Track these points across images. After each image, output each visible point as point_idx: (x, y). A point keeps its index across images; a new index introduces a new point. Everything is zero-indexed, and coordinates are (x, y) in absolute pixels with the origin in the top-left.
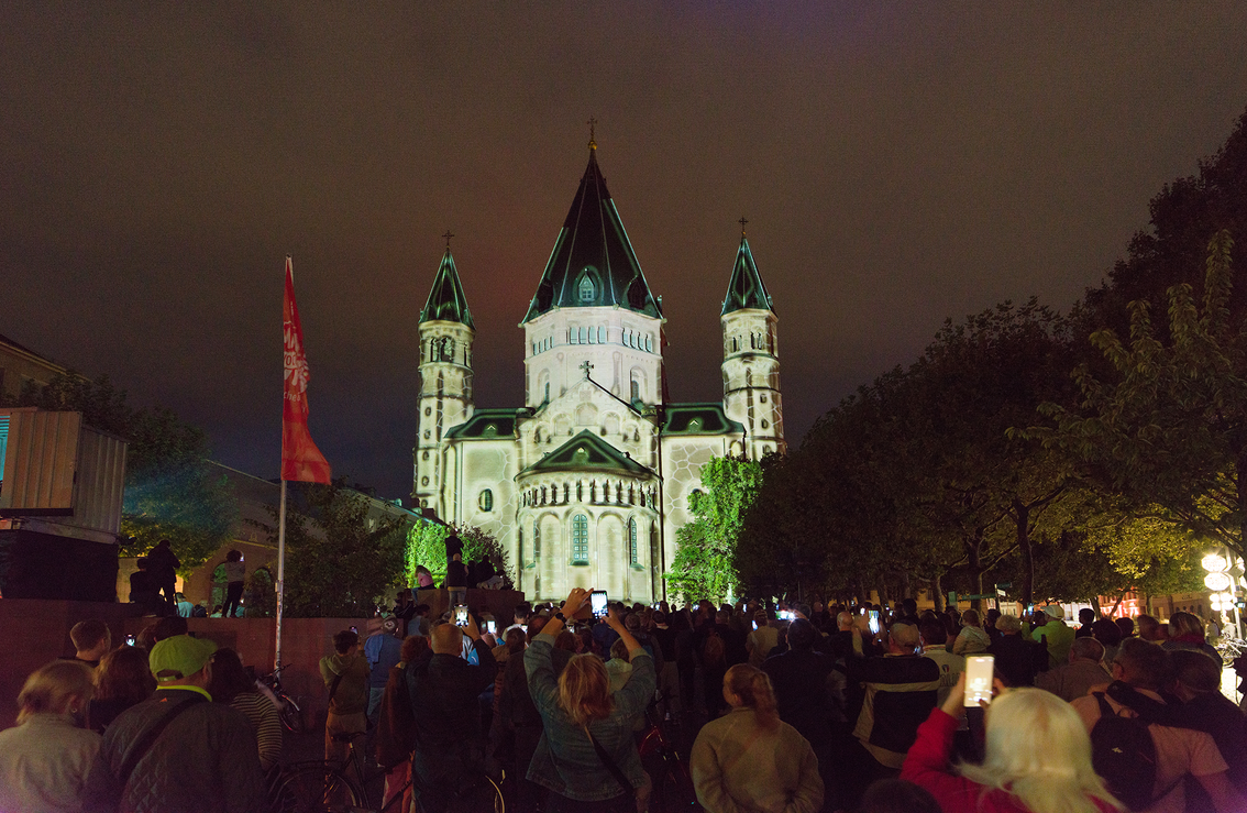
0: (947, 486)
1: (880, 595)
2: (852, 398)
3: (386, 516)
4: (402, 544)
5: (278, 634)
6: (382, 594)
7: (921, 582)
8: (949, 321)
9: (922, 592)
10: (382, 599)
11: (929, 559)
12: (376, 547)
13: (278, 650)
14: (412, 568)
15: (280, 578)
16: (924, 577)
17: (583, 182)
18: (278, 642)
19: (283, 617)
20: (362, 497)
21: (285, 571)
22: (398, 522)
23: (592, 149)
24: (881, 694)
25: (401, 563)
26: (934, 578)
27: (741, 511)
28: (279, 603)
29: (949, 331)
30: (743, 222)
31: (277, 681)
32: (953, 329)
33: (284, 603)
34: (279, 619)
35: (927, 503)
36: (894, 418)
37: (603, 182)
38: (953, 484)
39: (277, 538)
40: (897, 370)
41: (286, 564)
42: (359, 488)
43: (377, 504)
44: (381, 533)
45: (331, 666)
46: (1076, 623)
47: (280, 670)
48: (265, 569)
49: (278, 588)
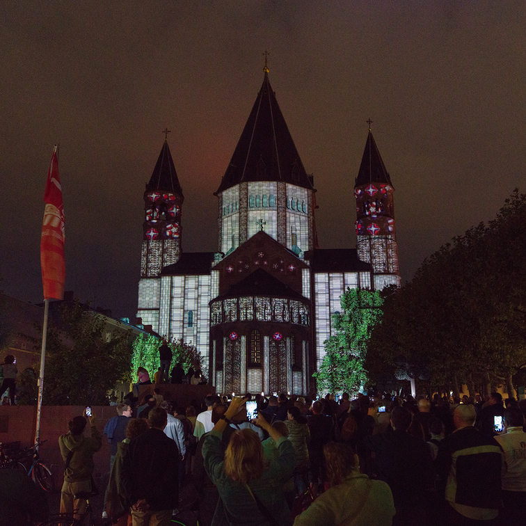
0: (516, 310)
1: (470, 389)
2: (448, 245)
3: (116, 331)
4: (130, 350)
5: (38, 417)
6: (113, 387)
7: (499, 380)
8: (516, 190)
9: (499, 387)
10: (114, 392)
11: (504, 362)
12: (110, 353)
13: (38, 429)
14: (135, 368)
15: (41, 376)
16: (501, 376)
17: (259, 94)
18: (38, 423)
19: (42, 405)
20: (101, 317)
21: (45, 371)
22: (126, 334)
23: (266, 73)
25: (128, 366)
26: (507, 377)
27: (369, 328)
28: (40, 395)
29: (517, 197)
30: (369, 122)
31: (36, 452)
32: (519, 196)
33: (43, 394)
34: (39, 406)
35: (501, 321)
36: (477, 259)
37: (273, 95)
38: (520, 307)
39: (40, 348)
40: (481, 225)
41: (46, 365)
42: (100, 310)
43: (111, 321)
44: (114, 342)
45: (66, 443)
47: (39, 445)
48: (32, 369)
49: (40, 383)
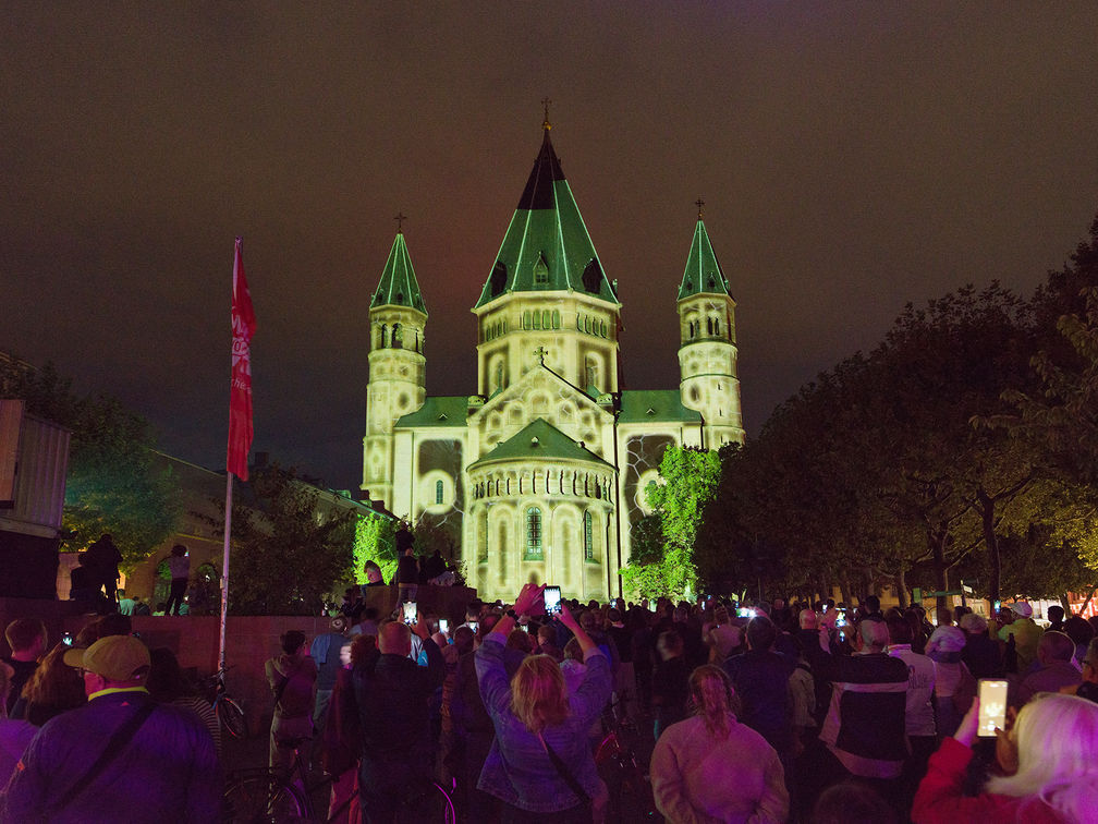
0: (910, 478)
1: (844, 592)
2: (812, 385)
3: (335, 509)
4: (351, 538)
5: (223, 633)
6: (330, 590)
7: (885, 577)
8: (909, 305)
9: (886, 589)
10: (330, 597)
11: (893, 553)
12: (324, 541)
13: (222, 649)
14: (361, 563)
15: (225, 574)
16: (888, 573)
17: (537, 162)
18: (222, 641)
19: (227, 615)
20: (311, 489)
21: (230, 567)
22: (348, 515)
23: (547, 130)
24: (847, 693)
25: (348, 559)
26: (898, 574)
27: (699, 504)
28: (224, 601)
29: (910, 315)
30: (700, 203)
31: (221, 682)
32: (914, 314)
33: (228, 600)
34: (223, 617)
35: (888, 495)
36: (854, 406)
37: (557, 163)
38: (916, 474)
39: (223, 532)
40: (858, 356)
41: (231, 558)
42: (307, 479)
43: (326, 496)
44: (330, 526)
45: (278, 667)
46: (1043, 621)
47: (224, 671)
48: (210, 564)
49: (223, 584)
